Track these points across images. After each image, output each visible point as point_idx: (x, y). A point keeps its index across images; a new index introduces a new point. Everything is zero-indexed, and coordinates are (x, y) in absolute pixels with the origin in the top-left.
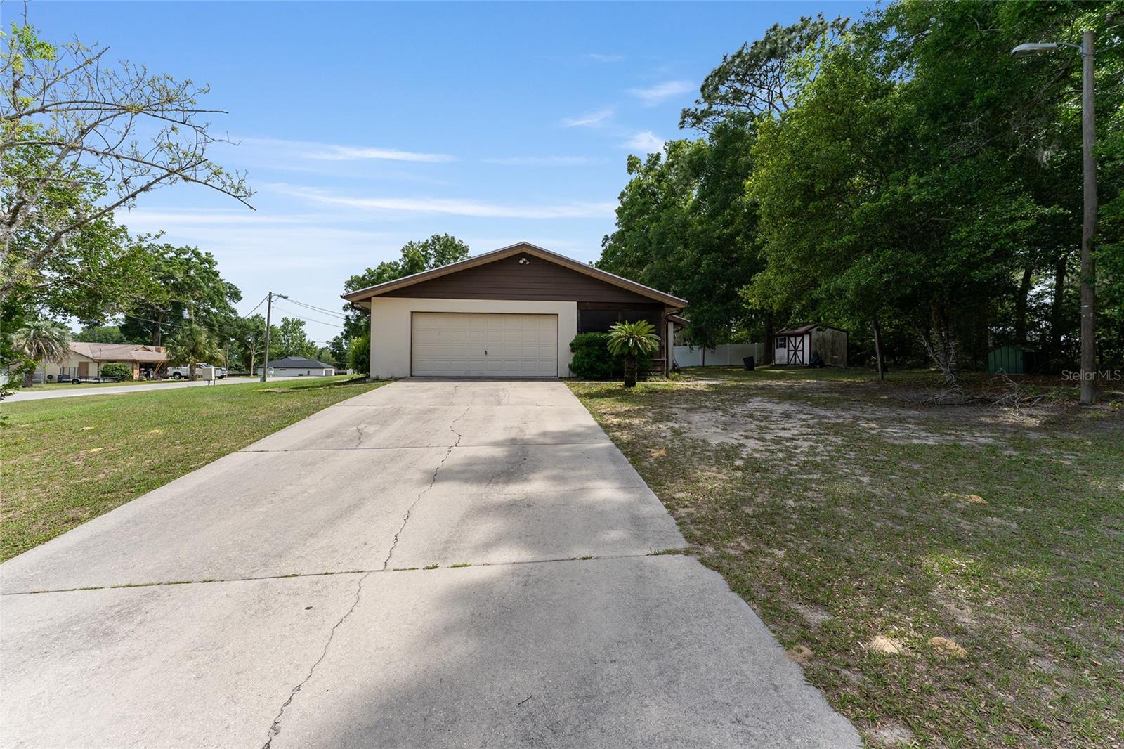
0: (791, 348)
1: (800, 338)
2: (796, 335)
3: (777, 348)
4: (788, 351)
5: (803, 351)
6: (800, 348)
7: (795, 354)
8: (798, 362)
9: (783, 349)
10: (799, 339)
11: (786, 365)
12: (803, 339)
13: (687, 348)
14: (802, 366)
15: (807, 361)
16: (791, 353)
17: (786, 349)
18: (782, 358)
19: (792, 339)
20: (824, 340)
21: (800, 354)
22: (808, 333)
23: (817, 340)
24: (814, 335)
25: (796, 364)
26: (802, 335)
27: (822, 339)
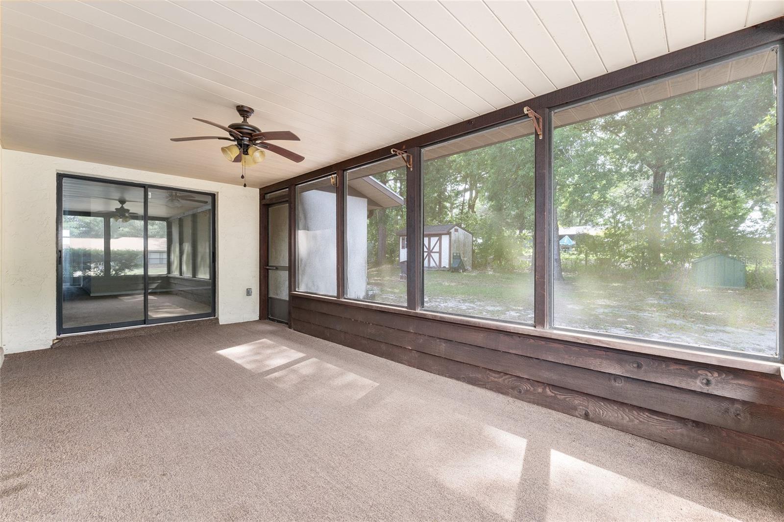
1: (437, 238)
2: (430, 236)
3: (403, 247)
5: (440, 253)
6: (437, 249)
7: (429, 254)
8: (432, 264)
10: (434, 240)
12: (440, 240)
14: (440, 270)
15: (445, 263)
16: (424, 255)
20: (459, 241)
21: (435, 256)
22: (449, 234)
23: (455, 241)
24: (453, 235)
25: (431, 268)
26: (439, 235)
27: (458, 241)
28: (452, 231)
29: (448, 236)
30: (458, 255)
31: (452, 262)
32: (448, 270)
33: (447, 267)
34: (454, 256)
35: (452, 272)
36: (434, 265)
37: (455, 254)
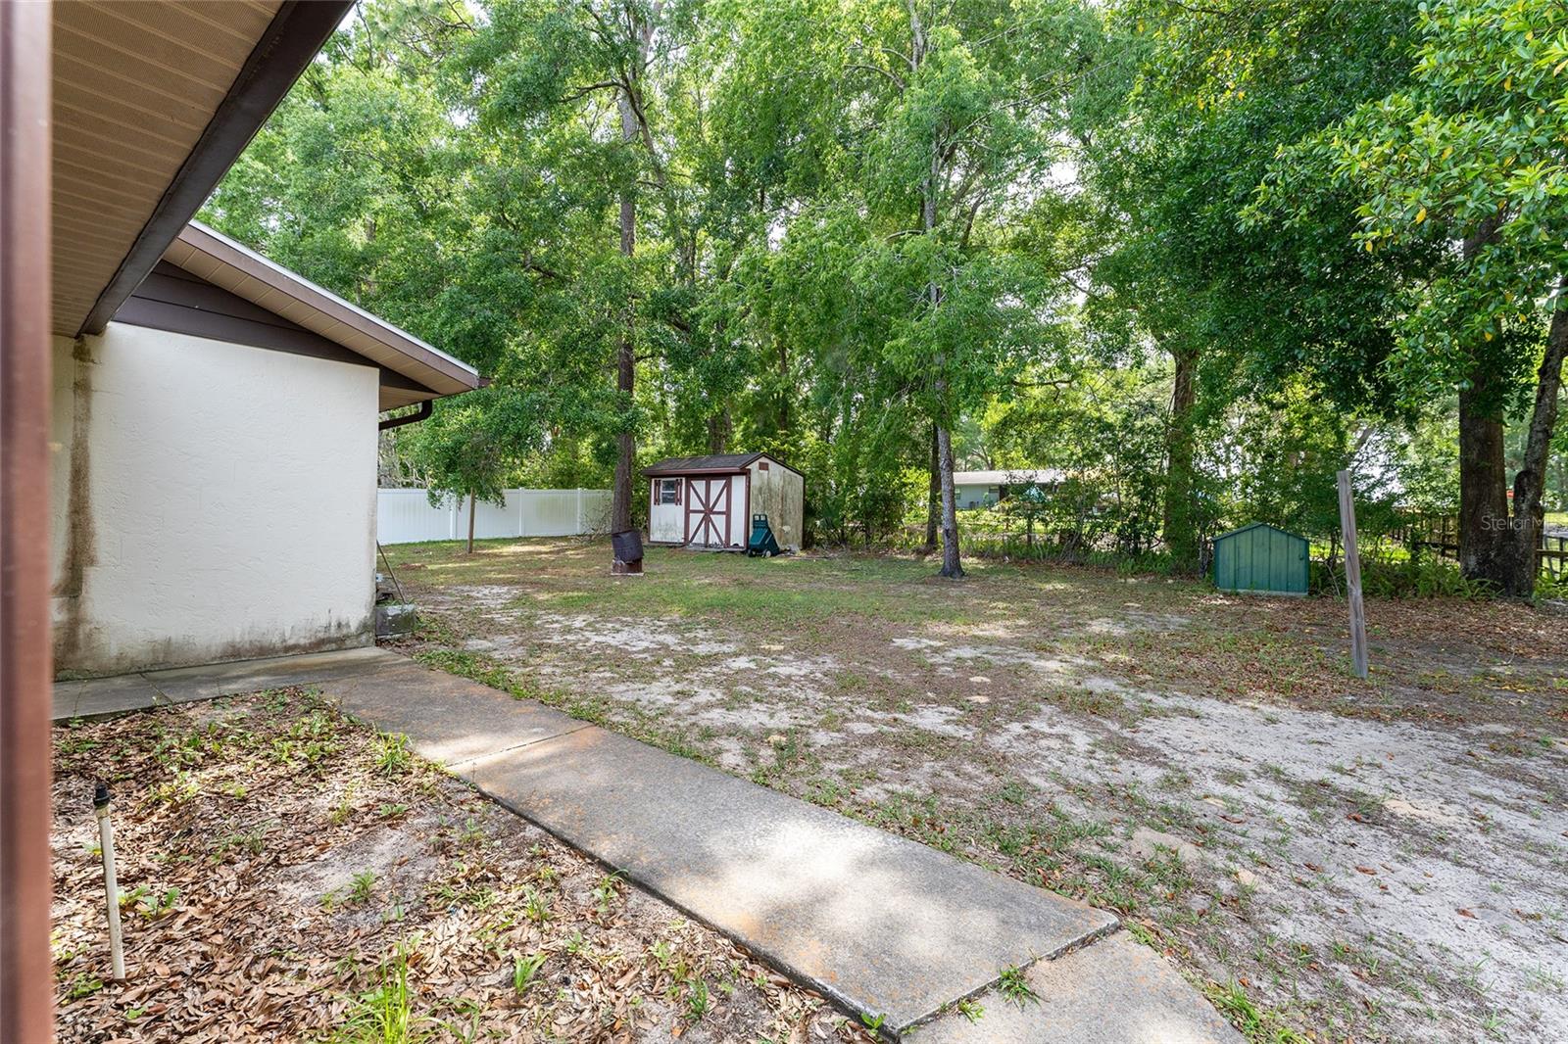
0: (695, 504)
1: (723, 482)
2: (709, 477)
3: (657, 501)
4: (688, 512)
5: (728, 513)
6: (721, 506)
7: (707, 520)
8: (713, 539)
9: (672, 506)
10: (717, 486)
11: (683, 545)
12: (728, 486)
13: (423, 494)
14: (726, 550)
15: (738, 538)
16: (696, 519)
17: (682, 508)
18: (668, 528)
19: (700, 486)
20: (770, 490)
21: (719, 521)
22: (745, 472)
23: (760, 489)
24: (754, 477)
25: (710, 546)
26: (727, 476)
27: (767, 490)
28: (754, 467)
29: (743, 478)
30: (763, 518)
31: (751, 534)
32: (742, 552)
33: (742, 544)
34: (754, 521)
35: (751, 556)
36: (718, 542)
37: (757, 518)
